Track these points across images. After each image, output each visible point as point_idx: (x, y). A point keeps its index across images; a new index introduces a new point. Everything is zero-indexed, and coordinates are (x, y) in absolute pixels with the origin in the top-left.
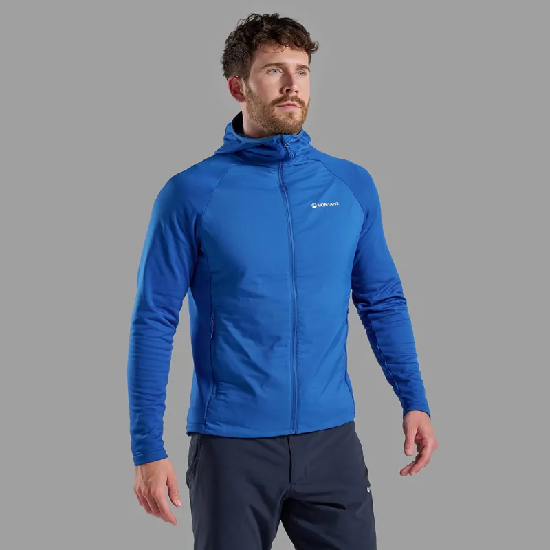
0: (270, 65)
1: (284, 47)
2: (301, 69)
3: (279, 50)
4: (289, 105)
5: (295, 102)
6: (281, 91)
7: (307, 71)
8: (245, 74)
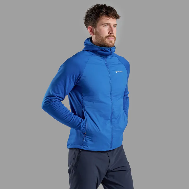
0: (105, 24)
1: (110, 18)
2: (115, 25)
3: (108, 19)
4: (111, 38)
5: (113, 37)
6: (109, 33)
7: (116, 26)
8: (95, 26)
